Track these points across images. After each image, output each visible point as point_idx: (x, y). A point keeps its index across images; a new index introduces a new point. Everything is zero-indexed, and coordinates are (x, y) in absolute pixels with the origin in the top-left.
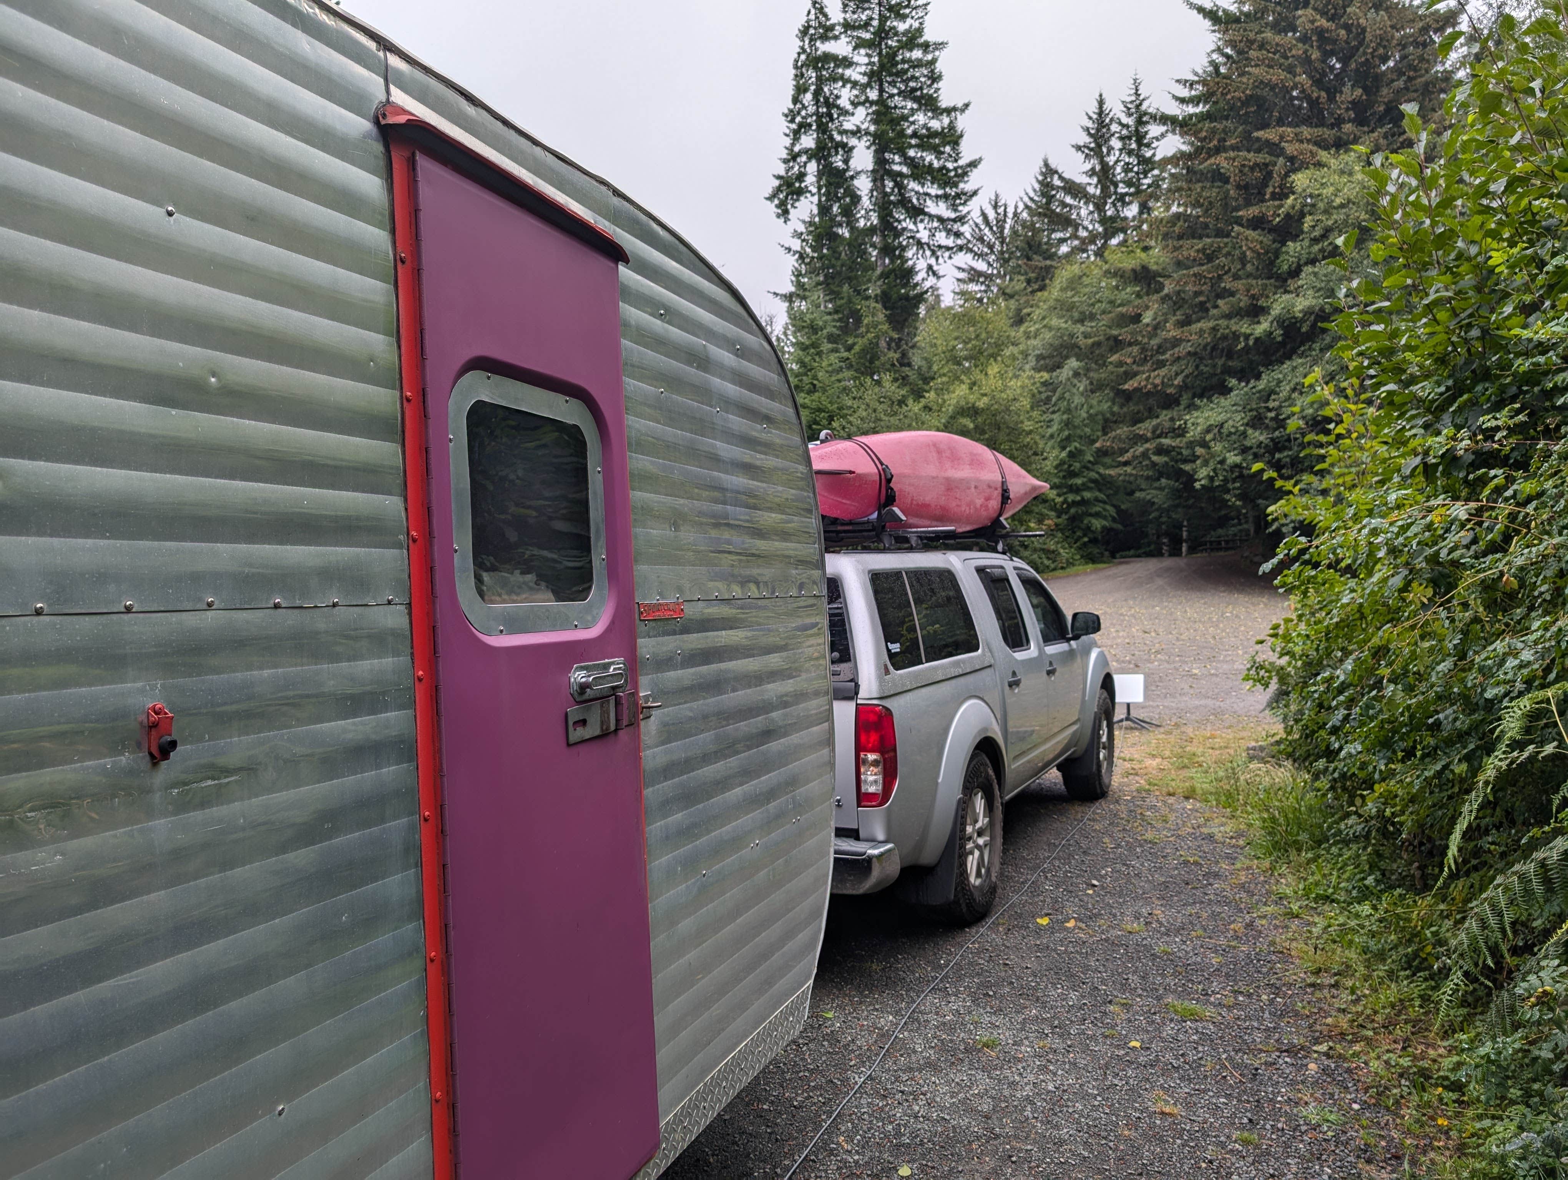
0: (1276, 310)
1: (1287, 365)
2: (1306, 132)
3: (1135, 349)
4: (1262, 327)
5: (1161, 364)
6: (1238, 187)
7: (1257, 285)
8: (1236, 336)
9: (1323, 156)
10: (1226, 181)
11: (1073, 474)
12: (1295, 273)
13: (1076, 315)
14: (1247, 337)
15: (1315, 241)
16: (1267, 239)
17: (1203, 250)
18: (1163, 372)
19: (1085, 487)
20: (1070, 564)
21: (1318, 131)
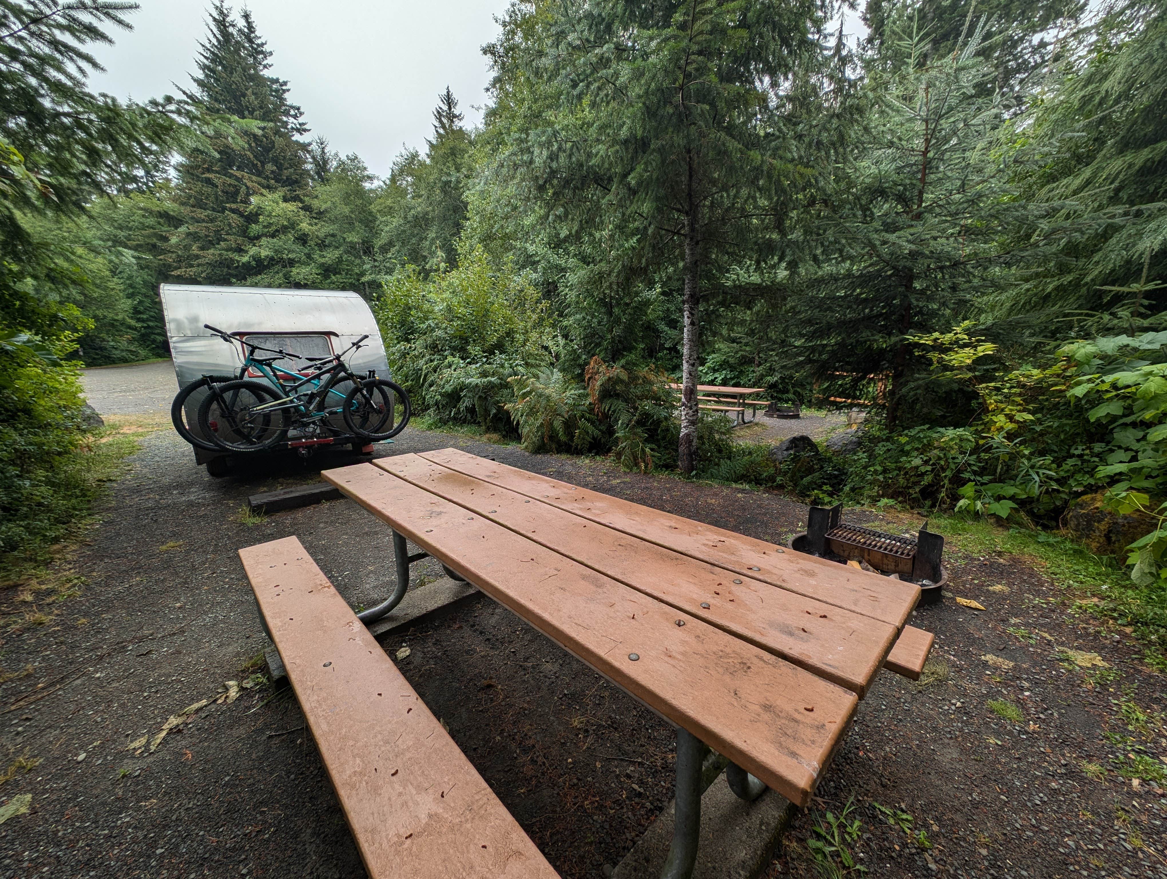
0: (251, 253)
1: (259, 277)
2: (254, 178)
3: (174, 255)
4: (245, 259)
5: (192, 266)
6: (223, 191)
7: (240, 240)
8: (232, 260)
9: (263, 191)
10: (217, 187)
11: (140, 313)
12: (258, 237)
13: (116, 224)
14: (238, 262)
15: (264, 227)
16: (242, 220)
17: (208, 216)
18: (194, 269)
19: (148, 320)
20: (146, 358)
21: (259, 179)
